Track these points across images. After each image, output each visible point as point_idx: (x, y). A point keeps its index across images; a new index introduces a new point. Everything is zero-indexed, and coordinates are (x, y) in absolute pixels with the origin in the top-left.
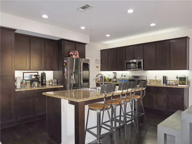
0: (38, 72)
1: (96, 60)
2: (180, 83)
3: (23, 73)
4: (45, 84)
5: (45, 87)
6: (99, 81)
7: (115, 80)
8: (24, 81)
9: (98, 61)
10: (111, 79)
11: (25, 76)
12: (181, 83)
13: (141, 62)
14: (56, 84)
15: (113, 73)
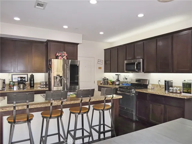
0: (27, 74)
1: (99, 61)
2: (184, 91)
3: (12, 75)
4: (33, 87)
5: (34, 89)
6: (101, 84)
7: (117, 83)
8: (12, 83)
9: (102, 61)
10: (114, 82)
11: (13, 78)
12: (186, 91)
13: (140, 63)
14: (45, 86)
15: (116, 75)
